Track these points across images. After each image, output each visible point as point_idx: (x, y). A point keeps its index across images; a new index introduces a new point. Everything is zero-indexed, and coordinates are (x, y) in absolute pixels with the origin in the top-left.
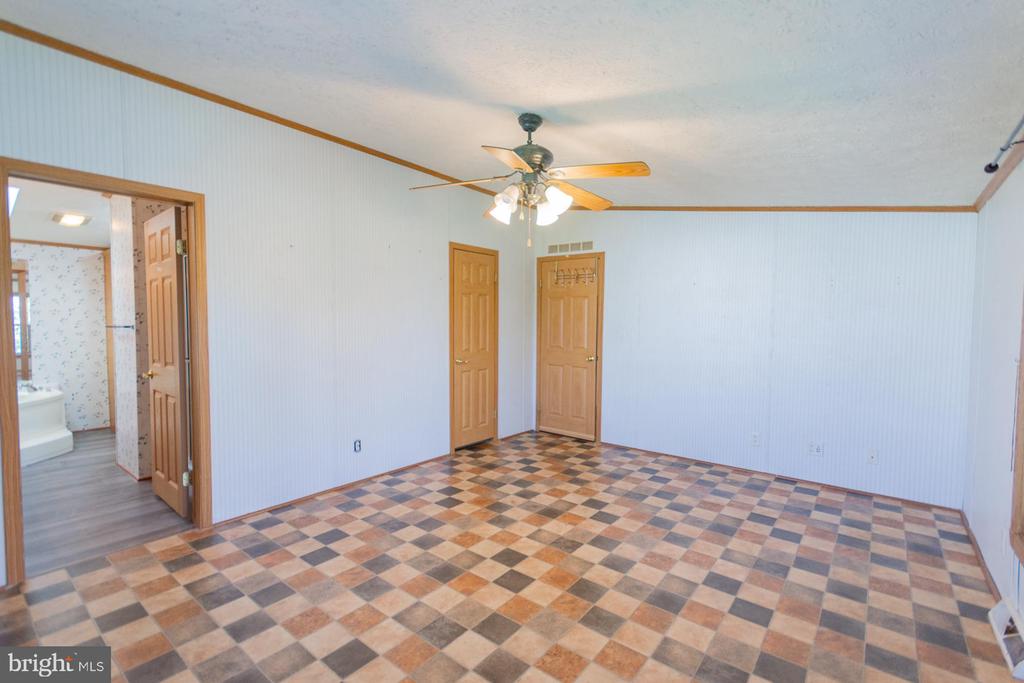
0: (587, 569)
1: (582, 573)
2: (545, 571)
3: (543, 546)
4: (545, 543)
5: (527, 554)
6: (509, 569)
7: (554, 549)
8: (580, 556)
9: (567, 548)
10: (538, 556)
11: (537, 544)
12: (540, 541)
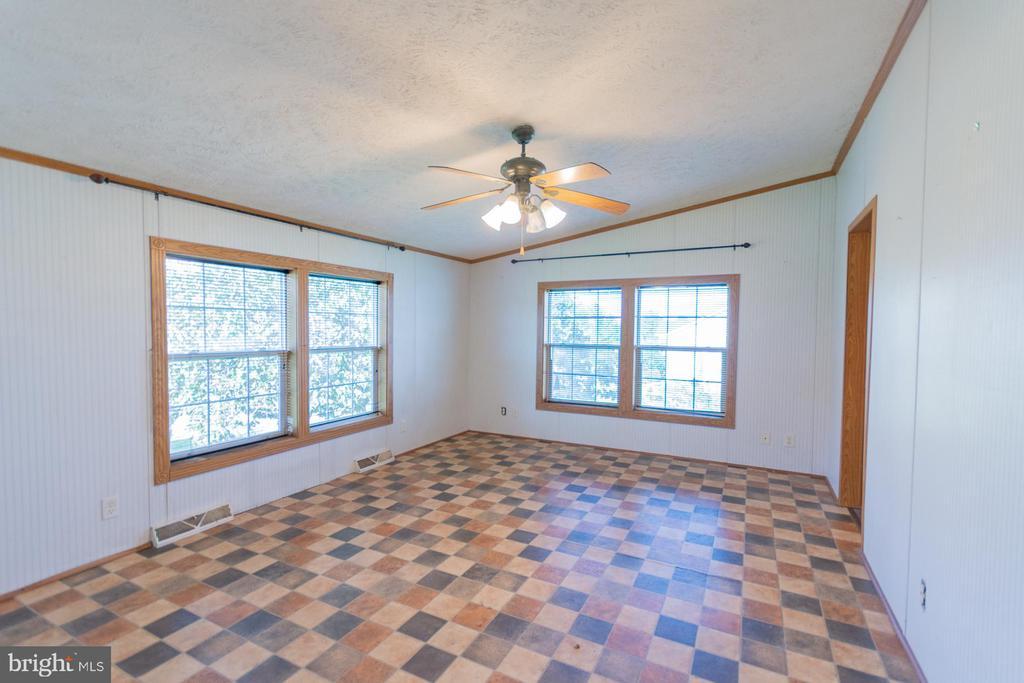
0: (463, 549)
1: (467, 546)
2: (499, 546)
3: (505, 568)
4: (504, 572)
5: (520, 558)
6: (530, 544)
7: (494, 567)
8: (467, 562)
9: (479, 569)
10: (509, 558)
11: (514, 570)
12: (510, 573)
